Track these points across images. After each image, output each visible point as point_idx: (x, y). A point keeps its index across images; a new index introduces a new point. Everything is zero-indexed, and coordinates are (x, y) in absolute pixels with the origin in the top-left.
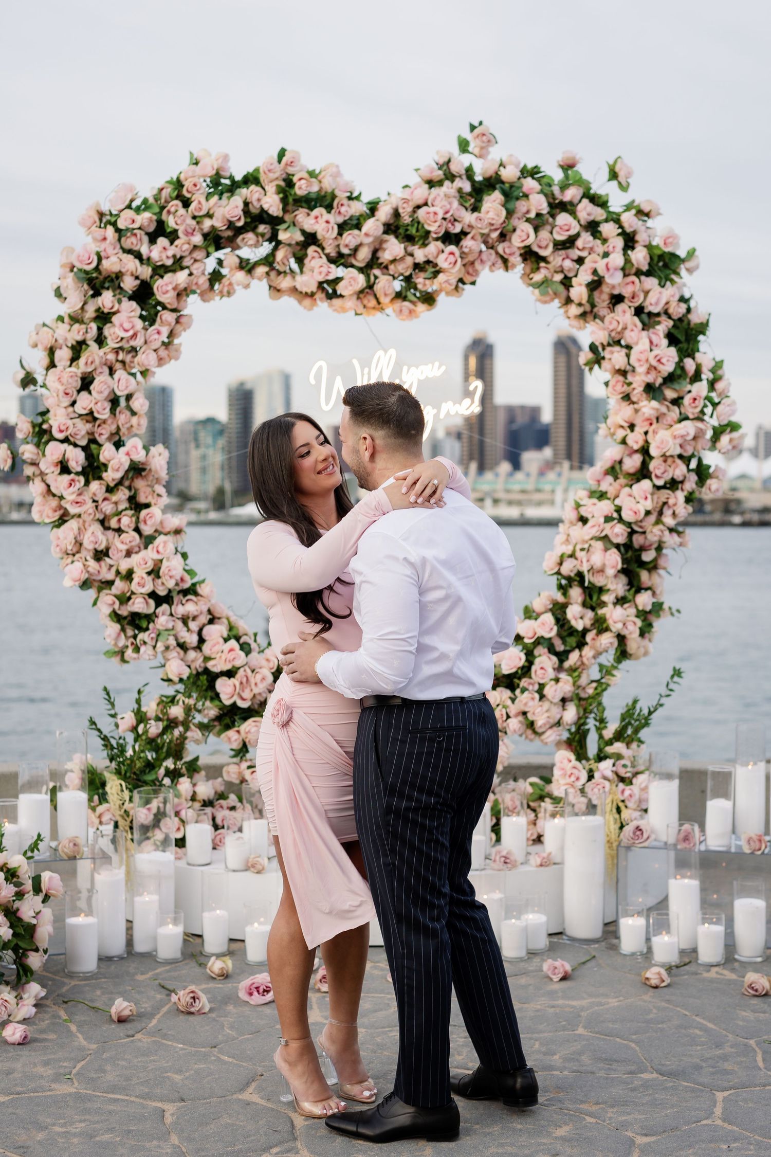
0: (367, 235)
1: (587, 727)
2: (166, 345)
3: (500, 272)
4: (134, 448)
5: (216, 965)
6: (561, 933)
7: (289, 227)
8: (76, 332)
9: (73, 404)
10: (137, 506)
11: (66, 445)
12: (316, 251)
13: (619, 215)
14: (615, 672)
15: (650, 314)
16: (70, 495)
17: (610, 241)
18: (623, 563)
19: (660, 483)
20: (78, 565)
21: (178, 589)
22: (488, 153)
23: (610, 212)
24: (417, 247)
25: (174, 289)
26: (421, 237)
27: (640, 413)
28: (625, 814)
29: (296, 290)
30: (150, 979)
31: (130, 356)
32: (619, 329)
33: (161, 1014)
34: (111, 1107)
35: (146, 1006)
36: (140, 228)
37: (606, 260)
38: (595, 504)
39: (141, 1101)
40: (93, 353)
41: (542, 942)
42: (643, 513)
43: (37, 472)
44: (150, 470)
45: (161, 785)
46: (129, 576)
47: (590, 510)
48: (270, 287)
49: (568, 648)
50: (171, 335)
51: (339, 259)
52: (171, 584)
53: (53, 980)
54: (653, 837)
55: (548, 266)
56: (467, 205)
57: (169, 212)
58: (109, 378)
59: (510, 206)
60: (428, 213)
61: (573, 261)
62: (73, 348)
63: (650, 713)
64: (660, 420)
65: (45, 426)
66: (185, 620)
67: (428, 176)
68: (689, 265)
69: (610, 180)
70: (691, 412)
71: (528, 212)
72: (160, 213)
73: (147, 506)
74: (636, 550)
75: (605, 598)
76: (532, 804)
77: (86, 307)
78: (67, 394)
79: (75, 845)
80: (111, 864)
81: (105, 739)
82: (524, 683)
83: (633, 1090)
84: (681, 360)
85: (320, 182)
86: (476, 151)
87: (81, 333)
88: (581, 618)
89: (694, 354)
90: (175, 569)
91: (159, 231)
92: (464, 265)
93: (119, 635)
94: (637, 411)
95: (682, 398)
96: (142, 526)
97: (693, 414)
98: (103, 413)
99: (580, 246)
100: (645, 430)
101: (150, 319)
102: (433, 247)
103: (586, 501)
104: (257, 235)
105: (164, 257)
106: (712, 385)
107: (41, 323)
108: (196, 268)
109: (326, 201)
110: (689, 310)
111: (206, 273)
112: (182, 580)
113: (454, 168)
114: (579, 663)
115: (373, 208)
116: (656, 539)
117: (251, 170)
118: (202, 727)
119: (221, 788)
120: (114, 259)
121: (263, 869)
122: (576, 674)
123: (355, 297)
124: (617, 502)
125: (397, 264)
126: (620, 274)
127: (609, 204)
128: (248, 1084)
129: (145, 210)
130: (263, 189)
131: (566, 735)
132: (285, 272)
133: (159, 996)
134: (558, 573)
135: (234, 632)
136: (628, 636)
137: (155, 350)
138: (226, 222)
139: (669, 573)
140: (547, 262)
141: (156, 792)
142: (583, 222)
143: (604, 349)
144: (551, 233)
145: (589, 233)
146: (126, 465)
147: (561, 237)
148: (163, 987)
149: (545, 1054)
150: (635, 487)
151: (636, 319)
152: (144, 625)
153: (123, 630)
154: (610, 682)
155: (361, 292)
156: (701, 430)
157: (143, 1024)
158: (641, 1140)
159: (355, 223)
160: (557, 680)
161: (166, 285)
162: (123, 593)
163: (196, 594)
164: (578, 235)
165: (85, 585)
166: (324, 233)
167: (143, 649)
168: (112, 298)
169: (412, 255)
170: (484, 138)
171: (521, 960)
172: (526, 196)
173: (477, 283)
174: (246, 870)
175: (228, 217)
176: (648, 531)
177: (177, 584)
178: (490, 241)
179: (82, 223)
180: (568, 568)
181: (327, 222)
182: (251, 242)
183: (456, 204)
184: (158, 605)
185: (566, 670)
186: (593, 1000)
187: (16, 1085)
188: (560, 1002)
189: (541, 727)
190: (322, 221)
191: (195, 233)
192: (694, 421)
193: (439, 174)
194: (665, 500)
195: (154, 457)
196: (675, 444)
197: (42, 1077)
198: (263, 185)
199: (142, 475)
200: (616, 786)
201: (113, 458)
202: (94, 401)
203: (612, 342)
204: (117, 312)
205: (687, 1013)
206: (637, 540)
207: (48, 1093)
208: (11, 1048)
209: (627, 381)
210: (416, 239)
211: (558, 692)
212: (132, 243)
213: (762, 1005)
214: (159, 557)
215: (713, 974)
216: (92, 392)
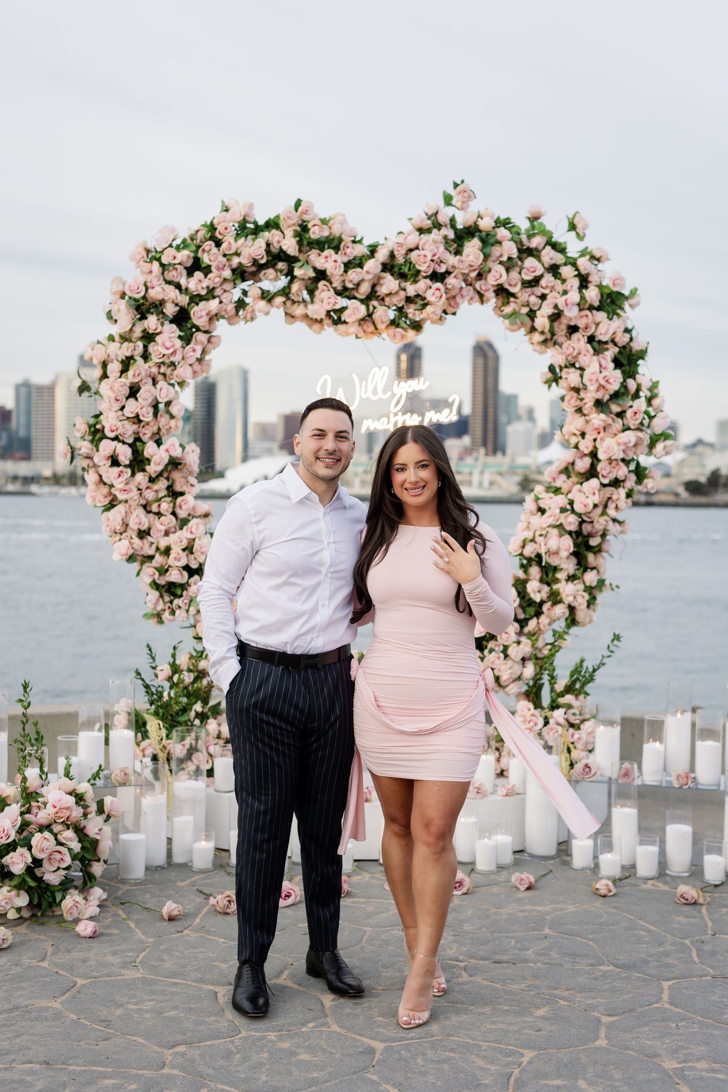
0: (367, 272)
1: (542, 682)
2: (200, 360)
3: (477, 305)
4: (172, 446)
6: (522, 851)
7: (303, 265)
8: (126, 349)
9: (122, 408)
10: (174, 494)
11: (116, 442)
12: (325, 285)
13: (575, 259)
14: (566, 637)
15: (600, 342)
16: (119, 484)
17: (568, 281)
18: (574, 547)
19: (606, 481)
20: (125, 542)
22: (468, 206)
23: (568, 257)
24: (408, 283)
25: (207, 314)
26: (412, 275)
27: (590, 424)
28: (575, 754)
29: (308, 316)
30: (189, 885)
31: (170, 369)
32: (575, 354)
33: (202, 914)
34: (173, 989)
35: (190, 908)
36: (180, 264)
37: (565, 297)
38: (551, 498)
39: (196, 984)
40: (140, 368)
41: (509, 858)
42: (591, 506)
43: (91, 464)
44: (185, 464)
45: (192, 725)
46: (167, 551)
47: (547, 502)
48: (286, 314)
49: (528, 616)
50: (204, 352)
51: (344, 292)
53: (108, 885)
54: (599, 773)
55: (516, 300)
56: (451, 249)
58: (153, 388)
59: (486, 251)
60: (419, 256)
61: (538, 297)
62: (122, 362)
64: (606, 430)
65: (98, 427)
67: (419, 224)
68: (631, 301)
69: (569, 231)
70: (633, 423)
71: (501, 256)
72: (196, 252)
73: (182, 494)
74: (585, 537)
75: (559, 575)
77: (135, 329)
78: (117, 400)
79: (125, 774)
80: (154, 790)
81: (147, 687)
82: (491, 645)
83: (596, 979)
84: (625, 381)
85: (330, 228)
86: (459, 204)
87: (130, 350)
88: (539, 592)
89: (635, 376)
91: (195, 266)
92: (447, 299)
93: (158, 600)
94: (587, 422)
95: (625, 412)
96: (178, 511)
97: (634, 425)
98: (148, 417)
99: (544, 285)
100: (594, 437)
101: (187, 339)
102: (423, 284)
103: (543, 495)
104: (276, 271)
105: (200, 288)
106: (649, 401)
107: (96, 341)
108: (225, 298)
109: (334, 244)
110: (631, 339)
111: (233, 301)
113: (441, 219)
114: (537, 629)
115: (373, 250)
116: (602, 527)
117: (272, 217)
120: (158, 289)
122: (534, 638)
123: (357, 324)
124: (570, 496)
125: (392, 297)
126: (577, 309)
127: (567, 251)
128: (281, 972)
129: (184, 248)
130: (283, 233)
131: (525, 688)
132: (299, 302)
133: (198, 900)
134: (521, 554)
136: (577, 607)
137: (190, 365)
138: (251, 260)
139: (611, 555)
140: (516, 298)
141: (189, 731)
142: (546, 265)
143: (561, 370)
144: (520, 273)
145: (551, 275)
146: (166, 461)
147: (528, 277)
148: (201, 892)
149: (520, 949)
150: (585, 484)
151: (589, 346)
152: (179, 592)
153: (161, 596)
154: (561, 645)
155: (363, 319)
156: (641, 438)
157: (189, 922)
158: (605, 1019)
159: (356, 263)
160: (519, 643)
161: (201, 311)
162: (162, 566)
164: (542, 276)
165: (131, 559)
166: (333, 270)
167: (178, 612)
168: (156, 321)
170: (466, 194)
171: (492, 873)
172: (500, 243)
173: (457, 314)
175: (253, 255)
176: (595, 521)
178: (470, 279)
179: (132, 258)
180: (529, 551)
181: (335, 261)
182: (271, 277)
183: (442, 248)
184: (191, 576)
185: (526, 635)
186: (555, 906)
187: (92, 971)
188: (528, 907)
189: (505, 681)
190: (331, 260)
191: (225, 268)
192: (635, 431)
193: (428, 223)
194: (610, 496)
195: (188, 453)
196: (619, 450)
197: (112, 964)
198: (283, 229)
199: (177, 468)
200: (567, 730)
201: (155, 455)
202: (140, 406)
203: (568, 365)
204: (160, 333)
205: (631, 917)
206: (586, 528)
207: (120, 978)
208: (84, 941)
209: (580, 397)
210: (409, 277)
211: (519, 652)
212: (173, 276)
213: (692, 912)
214: (192, 536)
215: (649, 885)
216: (139, 399)
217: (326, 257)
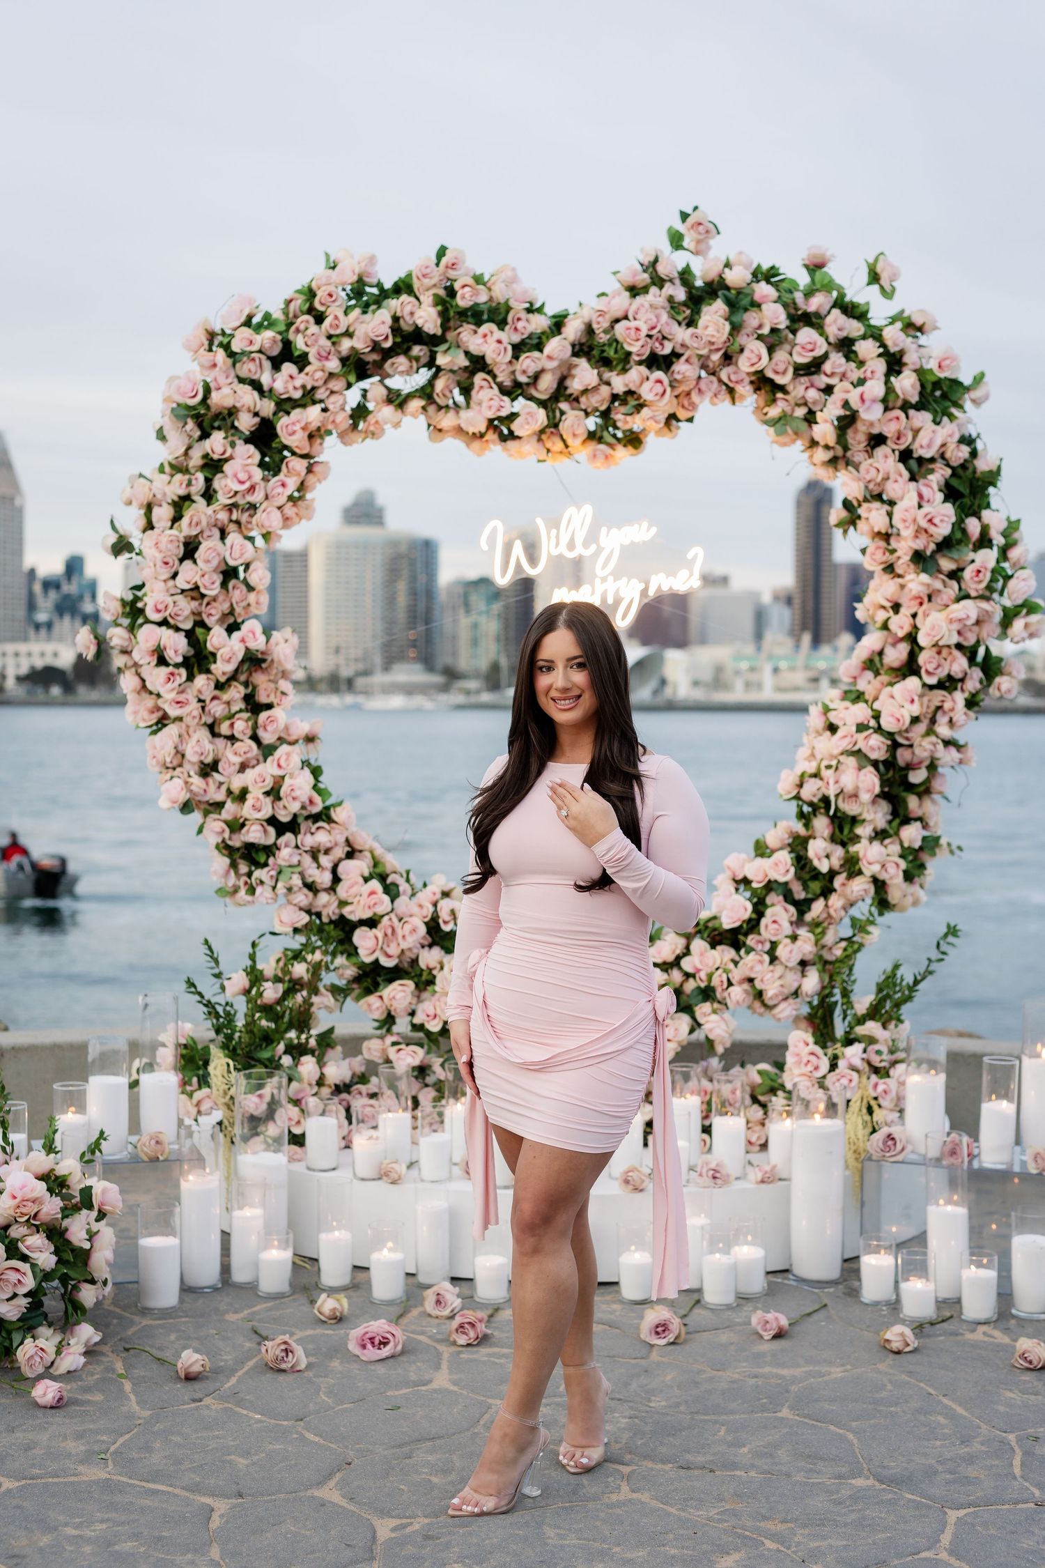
0: (550, 358)
1: (833, 999)
2: (295, 500)
3: (726, 404)
4: (252, 635)
5: (327, 1304)
6: (786, 1271)
7: (449, 348)
8: (178, 484)
9: (174, 576)
11: (164, 628)
12: (485, 380)
13: (880, 329)
14: (871, 928)
15: (921, 461)
16: (169, 693)
17: (868, 364)
18: (882, 786)
19: (932, 681)
20: (178, 783)
21: (305, 813)
22: (709, 248)
23: (870, 326)
24: (615, 373)
25: (304, 429)
26: (620, 361)
27: (906, 590)
28: (879, 1115)
29: (462, 429)
30: (243, 1319)
31: (246, 515)
32: (879, 479)
33: (246, 1368)
34: (146, 1502)
35: (227, 1358)
36: (260, 351)
37: (860, 389)
38: (847, 708)
39: (187, 1494)
40: (199, 511)
41: (757, 1284)
42: (908, 720)
43: (130, 663)
44: (272, 661)
45: (279, 1065)
46: (242, 796)
47: (841, 715)
48: (429, 425)
49: (810, 896)
50: (302, 487)
51: (513, 390)
52: (295, 807)
53: (120, 1317)
54: (909, 1148)
55: (786, 397)
56: (681, 318)
57: (298, 331)
58: (220, 543)
59: (735, 319)
60: (628, 329)
61: (819, 390)
62: (174, 504)
63: (916, 982)
64: (933, 599)
65: (140, 605)
66: (314, 853)
67: (629, 280)
68: (974, 394)
69: (869, 284)
70: (974, 587)
71: (760, 327)
72: (287, 330)
73: (269, 706)
74: (902, 769)
75: (859, 831)
76: (761, 1098)
77: (191, 452)
78: (166, 563)
79: (157, 1142)
80: (204, 1169)
81: (208, 1004)
82: (751, 940)
83: (838, 1502)
84: (960, 520)
85: (490, 289)
86: (692, 246)
87: (184, 486)
88: (828, 856)
89: (980, 512)
90: (300, 788)
91: (286, 355)
92: (676, 397)
93: (228, 872)
94: (902, 587)
95: (962, 570)
96: (261, 733)
97: (977, 591)
98: (212, 588)
99: (829, 372)
100: (913, 611)
101: (273, 468)
102: (636, 373)
103: (837, 704)
104: (410, 359)
105: (290, 388)
106: (1004, 552)
107: (138, 473)
108: (333, 403)
109: (498, 315)
111: (348, 409)
112: (311, 802)
113: (662, 269)
114: (825, 915)
115: (558, 324)
116: (926, 754)
117: (403, 275)
118: (335, 990)
119: (360, 1069)
120: (226, 390)
121: (400, 1178)
122: (819, 930)
123: (535, 438)
124: (876, 706)
125: (590, 395)
126: (880, 407)
127: (869, 315)
128: (330, 1476)
129: (267, 328)
130: (418, 299)
131: (806, 1010)
132: (447, 407)
133: (248, 1345)
134: (797, 797)
135: (378, 870)
136: (888, 882)
137: (279, 508)
138: (369, 343)
139: (947, 799)
140: (786, 392)
141: (270, 1075)
142: (832, 340)
143: (860, 505)
144: (791, 354)
145: (840, 354)
146: (240, 656)
147: (803, 359)
148: (256, 1332)
149: (730, 1445)
150: (897, 686)
151: (901, 466)
152: (262, 859)
153: (234, 865)
154: (864, 941)
155: (542, 431)
156: (987, 612)
157: (218, 1384)
159: (535, 343)
160: (794, 938)
161: (293, 424)
162: (236, 819)
163: (330, 820)
164: (825, 357)
165: (186, 807)
166: (494, 356)
167: (259, 890)
168: (223, 441)
169: (608, 384)
170: (701, 228)
171: (729, 1307)
172: (759, 306)
173: (695, 420)
174: (380, 1179)
175: (372, 335)
176: (915, 744)
177: (303, 807)
178: (711, 365)
179: (187, 347)
180: (811, 791)
181: (499, 342)
182: (401, 368)
183: (664, 317)
184: (280, 834)
185: (808, 924)
186: (811, 1368)
187: (33, 1466)
188: (767, 1369)
189: (771, 998)
190: (492, 340)
191: (330, 357)
192: (977, 601)
193: (645, 278)
194: (939, 704)
195: (277, 644)
196: (949, 630)
197: (69, 1455)
198: (418, 294)
199: (261, 668)
200: (868, 1078)
201: (224, 646)
202: (201, 572)
203: (868, 497)
204: (231, 458)
205: (933, 1392)
206: (902, 755)
207: (72, 1479)
208: (40, 1413)
209: (890, 548)
210: (615, 363)
211: (794, 952)
212: (250, 371)
213: (1036, 1383)
214: (280, 773)
215: (979, 1335)
216: (198, 561)
217: (485, 336)
